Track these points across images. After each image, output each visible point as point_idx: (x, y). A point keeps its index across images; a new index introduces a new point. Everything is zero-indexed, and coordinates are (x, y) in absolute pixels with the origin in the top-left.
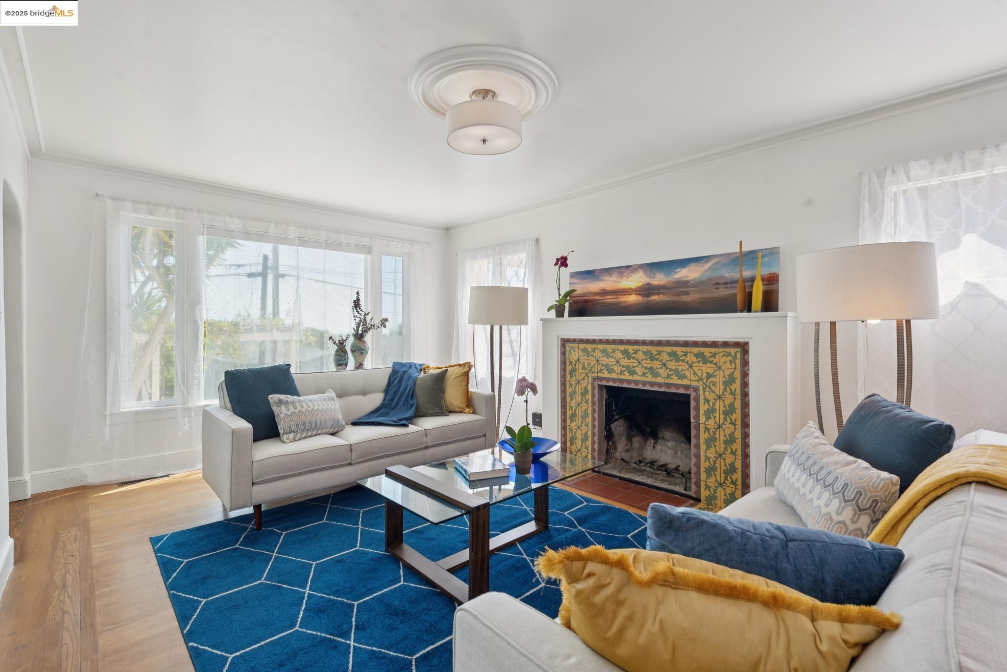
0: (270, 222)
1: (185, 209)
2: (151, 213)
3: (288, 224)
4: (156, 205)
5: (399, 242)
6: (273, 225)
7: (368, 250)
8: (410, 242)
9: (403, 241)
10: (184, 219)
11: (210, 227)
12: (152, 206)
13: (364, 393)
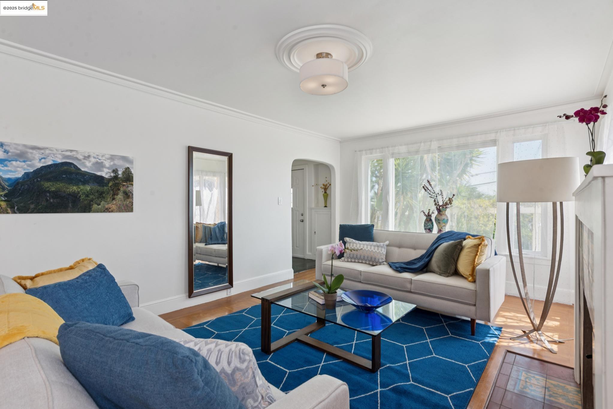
0: (421, 142)
1: (382, 148)
2: (371, 154)
3: (431, 141)
4: (372, 149)
5: (528, 128)
6: (422, 144)
7: (494, 142)
8: (542, 125)
9: (532, 126)
10: (382, 153)
11: (393, 154)
12: (371, 150)
13: (415, 248)
